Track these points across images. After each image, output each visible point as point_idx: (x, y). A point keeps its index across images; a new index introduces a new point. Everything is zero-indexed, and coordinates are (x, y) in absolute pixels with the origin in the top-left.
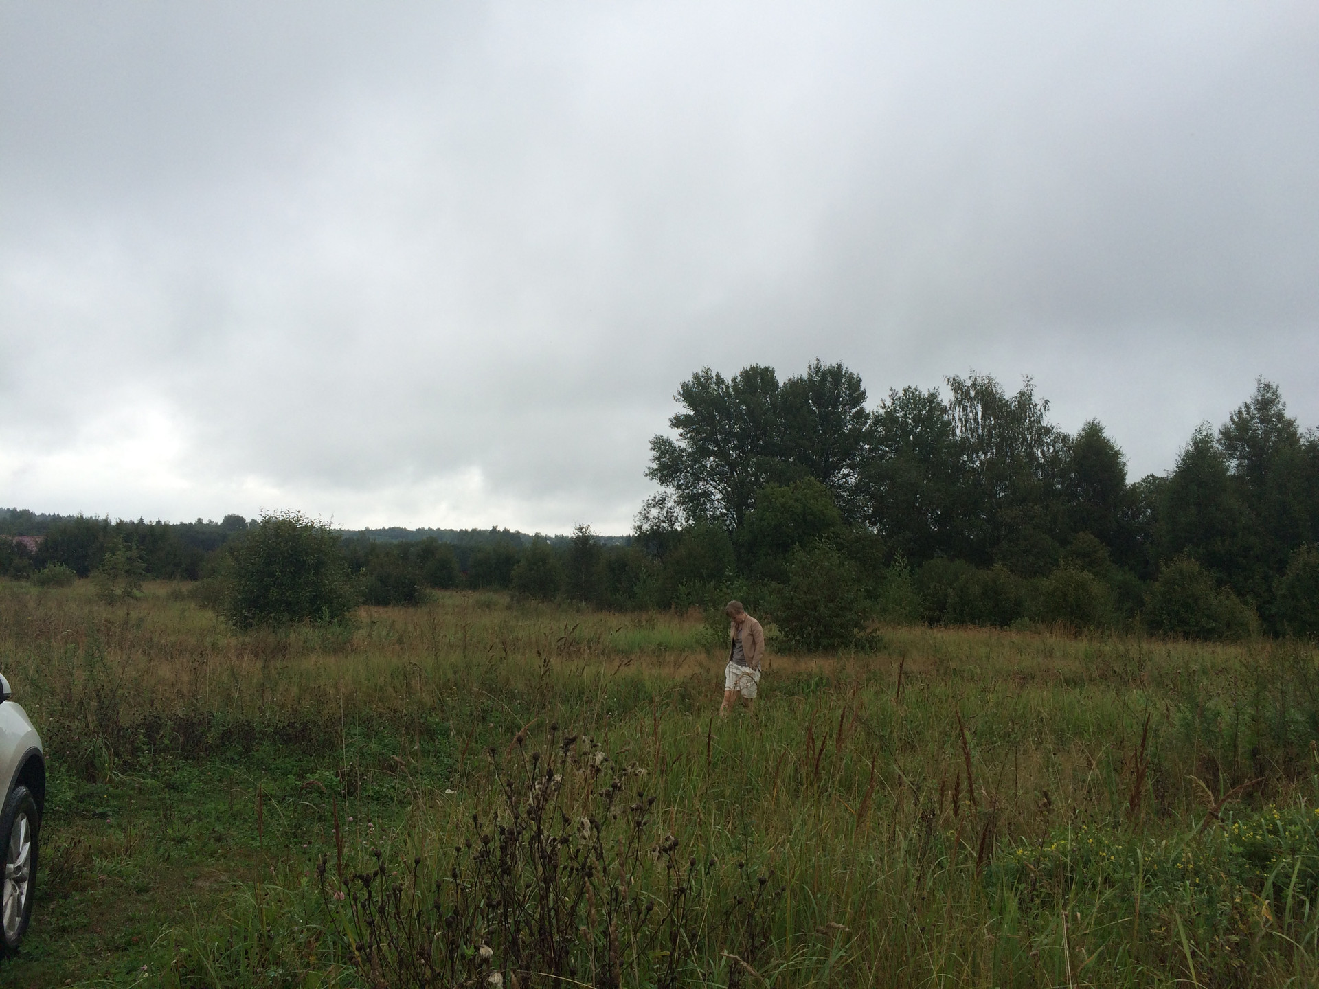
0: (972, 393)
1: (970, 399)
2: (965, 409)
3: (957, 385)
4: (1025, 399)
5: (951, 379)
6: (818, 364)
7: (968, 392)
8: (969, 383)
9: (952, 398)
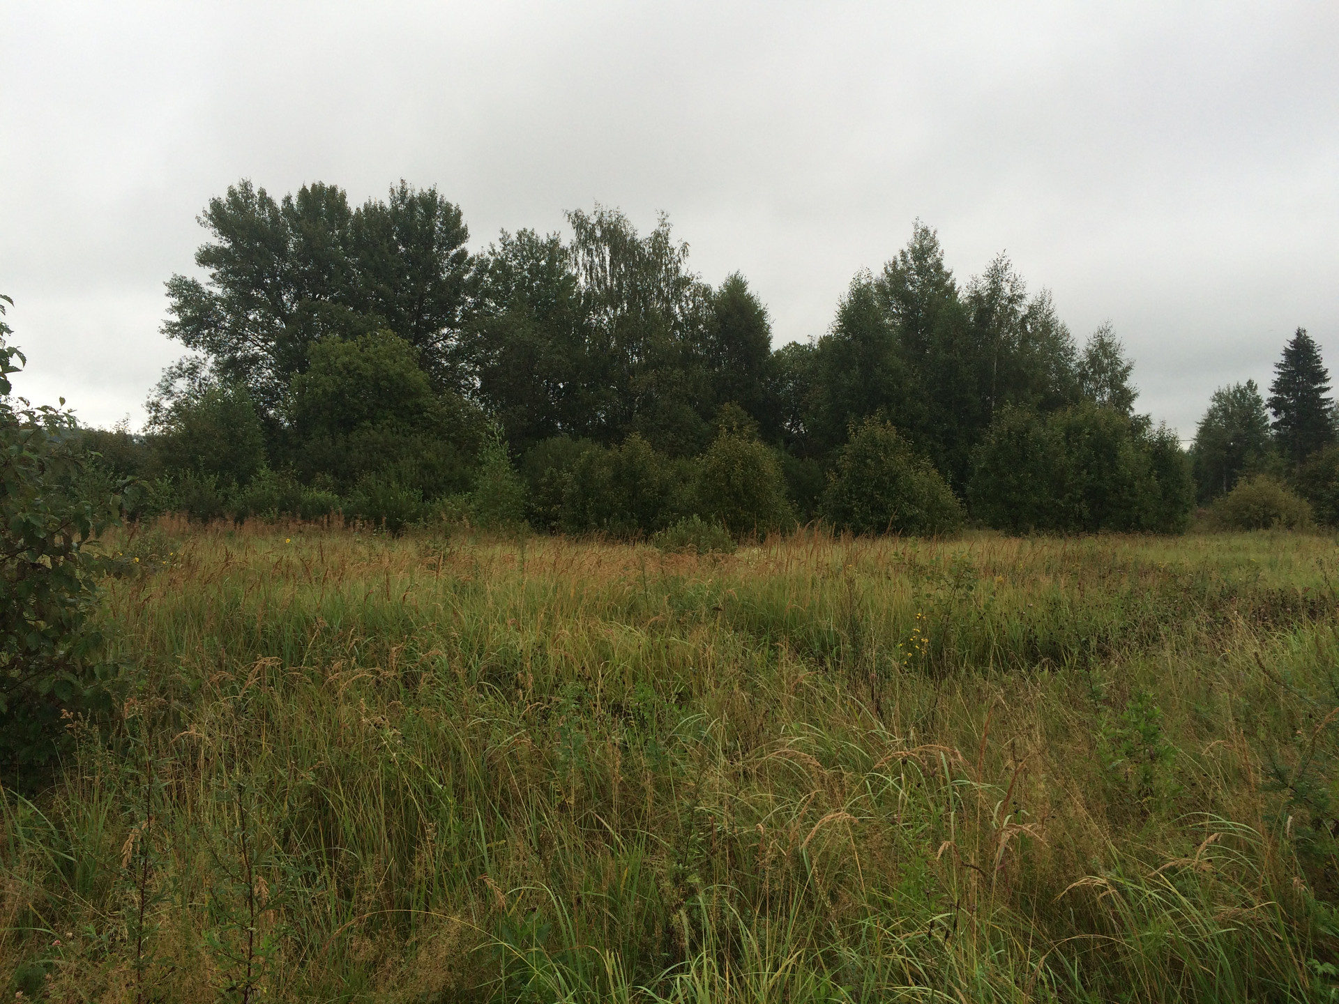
0: (598, 233)
1: (595, 240)
2: (590, 252)
3: (580, 223)
4: (660, 241)
5: (573, 215)
6: (403, 188)
7: (593, 230)
8: (594, 220)
9: (575, 239)
